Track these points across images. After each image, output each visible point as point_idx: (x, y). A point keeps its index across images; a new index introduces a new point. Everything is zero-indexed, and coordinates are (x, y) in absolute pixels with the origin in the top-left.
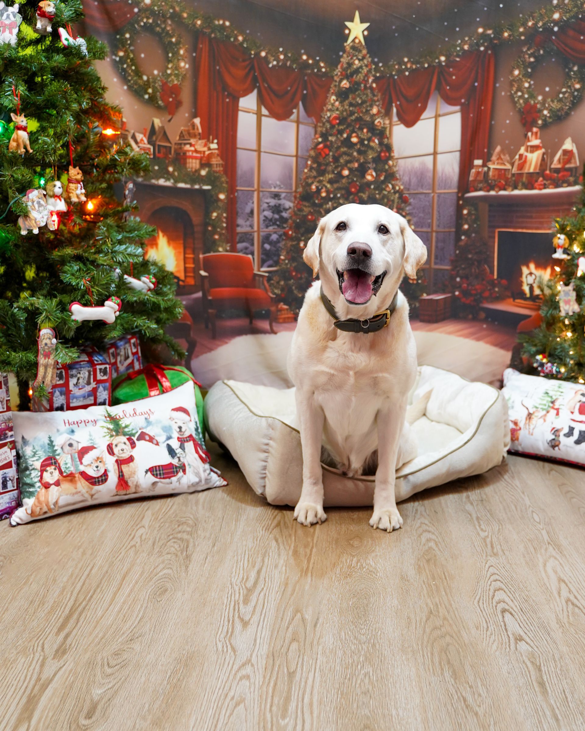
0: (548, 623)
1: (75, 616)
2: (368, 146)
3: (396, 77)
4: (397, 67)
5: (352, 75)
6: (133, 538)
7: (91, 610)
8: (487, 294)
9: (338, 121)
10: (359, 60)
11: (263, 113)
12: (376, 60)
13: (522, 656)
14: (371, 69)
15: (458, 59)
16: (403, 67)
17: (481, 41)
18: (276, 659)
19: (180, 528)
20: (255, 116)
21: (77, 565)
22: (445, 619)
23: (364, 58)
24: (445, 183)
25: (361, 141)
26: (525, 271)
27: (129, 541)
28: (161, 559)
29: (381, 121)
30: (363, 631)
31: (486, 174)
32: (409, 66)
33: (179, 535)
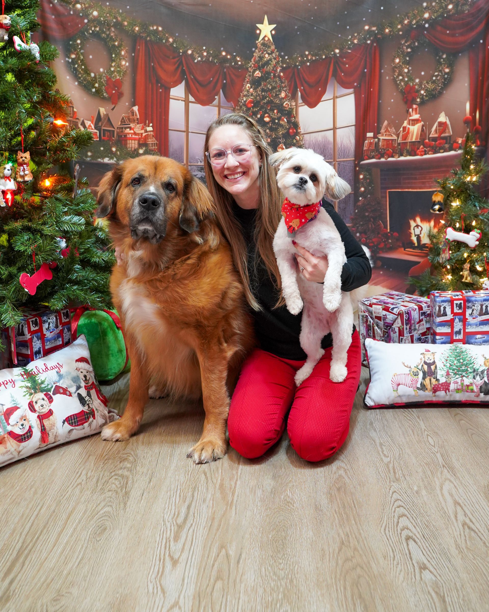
0: (448, 549)
1: (21, 560)
2: (279, 124)
3: (299, 67)
4: (300, 59)
5: (263, 66)
6: (80, 476)
7: (36, 552)
8: (382, 245)
9: (252, 105)
10: (269, 54)
11: (190, 100)
12: (282, 54)
13: (427, 586)
14: (279, 61)
15: (349, 51)
16: (305, 59)
17: (368, 36)
18: (201, 600)
19: (121, 464)
20: (184, 102)
21: (28, 505)
22: (355, 549)
23: (272, 52)
24: (344, 153)
25: (273, 120)
26: (413, 224)
27: (76, 479)
28: (103, 496)
29: (289, 103)
30: (281, 566)
31: (377, 144)
32: (309, 58)
33: (120, 472)
